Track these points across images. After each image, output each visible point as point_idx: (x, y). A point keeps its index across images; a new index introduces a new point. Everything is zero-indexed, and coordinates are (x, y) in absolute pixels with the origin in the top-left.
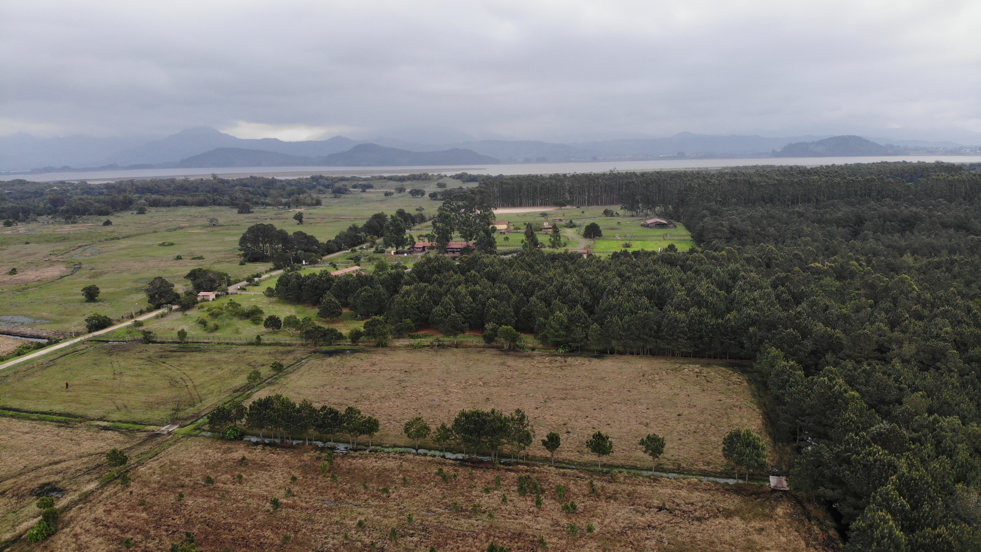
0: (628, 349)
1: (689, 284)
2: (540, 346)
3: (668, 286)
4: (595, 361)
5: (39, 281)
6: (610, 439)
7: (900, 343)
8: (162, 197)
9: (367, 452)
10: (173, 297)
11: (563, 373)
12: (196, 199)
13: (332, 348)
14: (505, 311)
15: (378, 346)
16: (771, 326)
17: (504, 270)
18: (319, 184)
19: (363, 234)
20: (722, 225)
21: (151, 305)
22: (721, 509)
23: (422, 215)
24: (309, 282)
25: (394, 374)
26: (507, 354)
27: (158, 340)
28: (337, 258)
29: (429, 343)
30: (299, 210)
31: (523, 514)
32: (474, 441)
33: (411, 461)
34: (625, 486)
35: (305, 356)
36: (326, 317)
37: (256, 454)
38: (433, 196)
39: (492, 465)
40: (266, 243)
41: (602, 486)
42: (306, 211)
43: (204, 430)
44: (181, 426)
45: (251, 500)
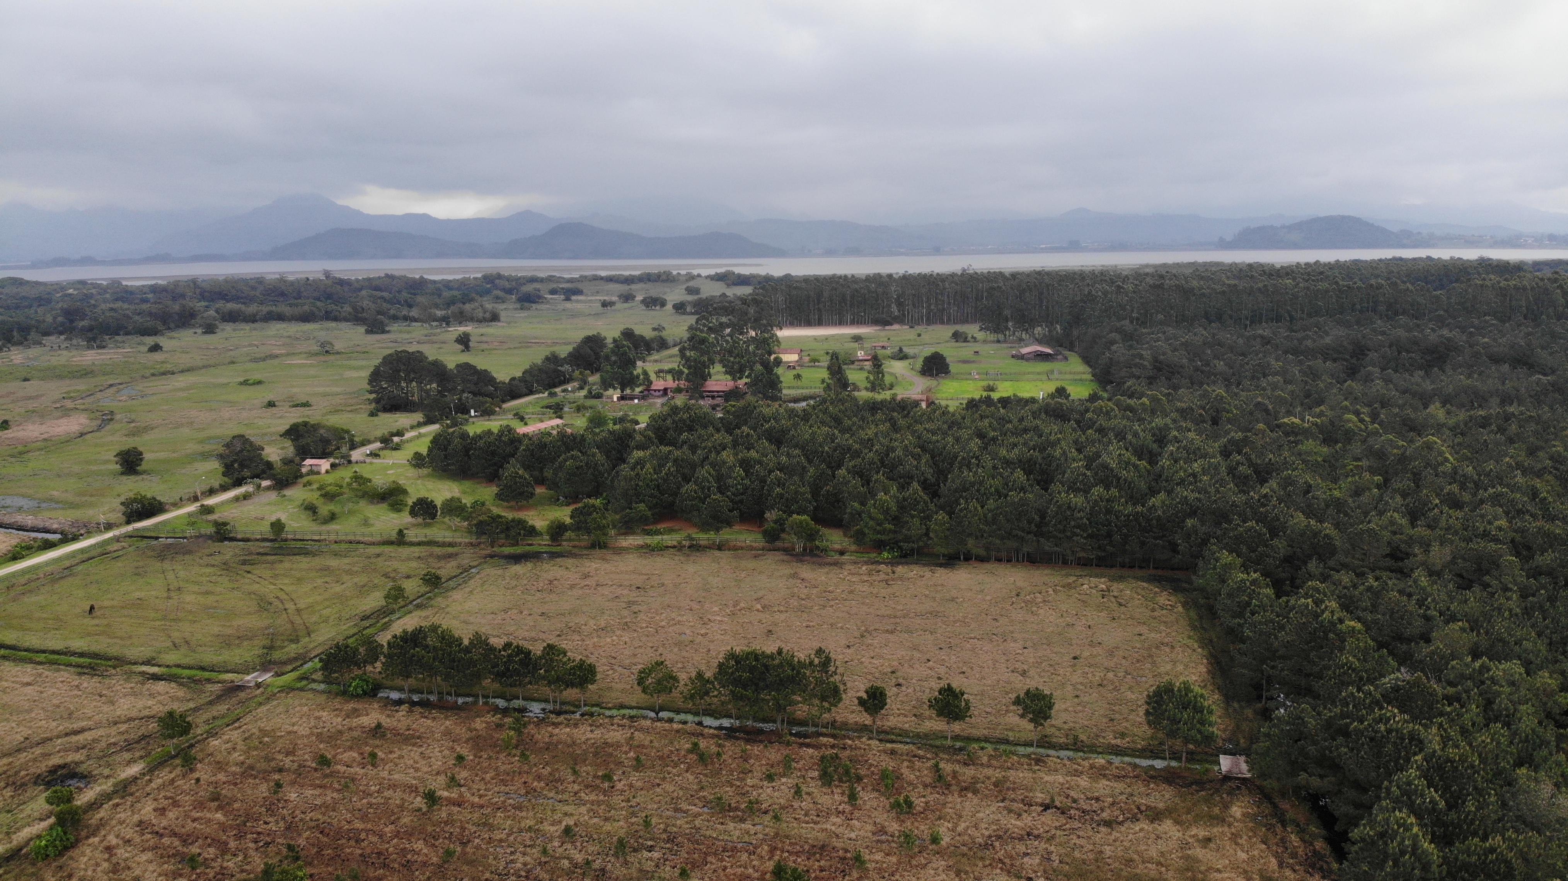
0: (993, 553)
1: (1090, 450)
2: (853, 547)
3: (1057, 452)
4: (941, 572)
5: (46, 439)
6: (965, 696)
7: (1426, 546)
8: (243, 307)
9: (578, 716)
10: (261, 467)
11: (890, 590)
12: (297, 311)
13: (518, 550)
14: (796, 492)
15: (593, 546)
16: (1221, 517)
17: (795, 425)
18: (496, 287)
19: (567, 368)
20: (1141, 357)
21: (226, 479)
22: (1143, 808)
23: (661, 337)
24: (481, 443)
25: (619, 591)
26: (801, 561)
27: (239, 536)
28: (526, 405)
29: (675, 543)
30: (462, 329)
31: (828, 815)
32: (748, 699)
33: (648, 731)
34: (990, 772)
35: (476, 563)
36: (508, 501)
37: (399, 718)
38: (679, 308)
39: (778, 737)
40: (412, 380)
41: (954, 771)
42: (474, 331)
43: (314, 680)
44: (277, 674)
45: (390, 793)
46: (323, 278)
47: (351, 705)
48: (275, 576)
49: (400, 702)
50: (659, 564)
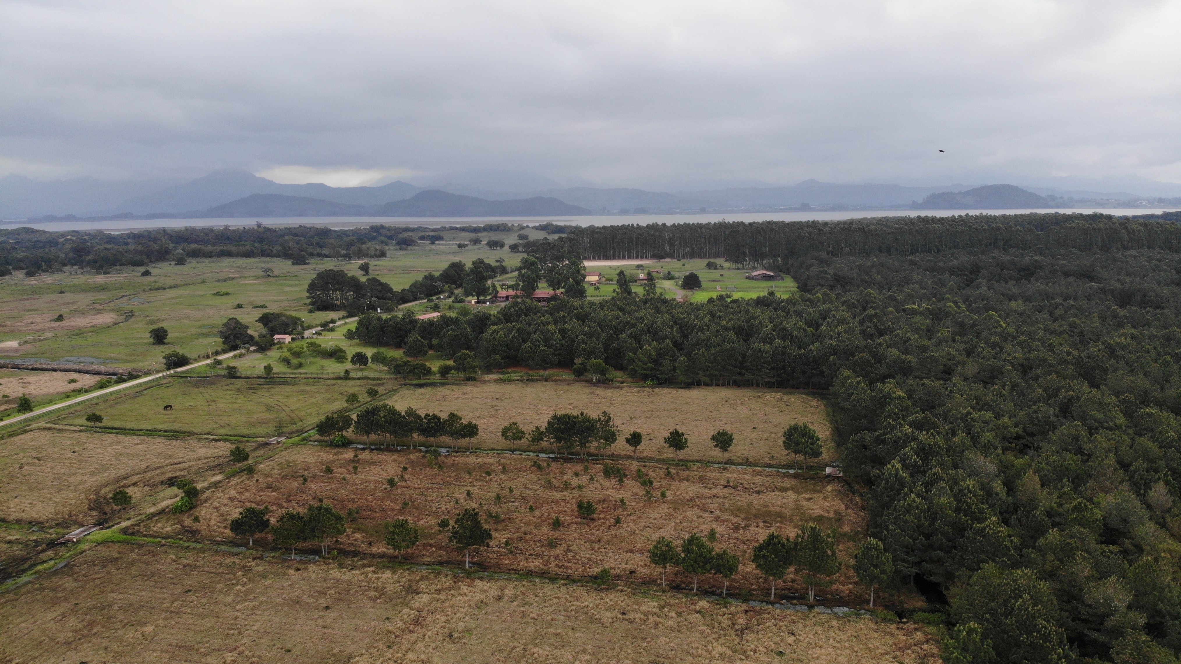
0: (714, 381)
1: (777, 321)
2: (629, 379)
3: (757, 322)
4: (682, 392)
5: (92, 326)
6: (685, 436)
8: (203, 247)
9: (468, 453)
10: (246, 339)
11: (650, 399)
12: (241, 249)
13: (422, 381)
14: (594, 348)
15: (468, 379)
16: (850, 353)
17: (594, 311)
18: (380, 234)
19: (439, 283)
20: (826, 272)
21: (226, 346)
23: (503, 266)
24: (391, 323)
25: (485, 401)
26: (596, 386)
27: (243, 376)
28: (414, 306)
29: (519, 378)
30: (361, 262)
31: (607, 489)
32: (565, 439)
33: (507, 458)
34: (697, 473)
35: (396, 388)
36: (412, 356)
37: (366, 455)
38: (514, 248)
39: (581, 460)
40: (336, 290)
41: (677, 473)
42: (370, 263)
43: (311, 441)
44: (288, 438)
45: (367, 484)
46: (256, 227)
47: (336, 450)
48: (272, 395)
49: (364, 449)
50: (508, 388)
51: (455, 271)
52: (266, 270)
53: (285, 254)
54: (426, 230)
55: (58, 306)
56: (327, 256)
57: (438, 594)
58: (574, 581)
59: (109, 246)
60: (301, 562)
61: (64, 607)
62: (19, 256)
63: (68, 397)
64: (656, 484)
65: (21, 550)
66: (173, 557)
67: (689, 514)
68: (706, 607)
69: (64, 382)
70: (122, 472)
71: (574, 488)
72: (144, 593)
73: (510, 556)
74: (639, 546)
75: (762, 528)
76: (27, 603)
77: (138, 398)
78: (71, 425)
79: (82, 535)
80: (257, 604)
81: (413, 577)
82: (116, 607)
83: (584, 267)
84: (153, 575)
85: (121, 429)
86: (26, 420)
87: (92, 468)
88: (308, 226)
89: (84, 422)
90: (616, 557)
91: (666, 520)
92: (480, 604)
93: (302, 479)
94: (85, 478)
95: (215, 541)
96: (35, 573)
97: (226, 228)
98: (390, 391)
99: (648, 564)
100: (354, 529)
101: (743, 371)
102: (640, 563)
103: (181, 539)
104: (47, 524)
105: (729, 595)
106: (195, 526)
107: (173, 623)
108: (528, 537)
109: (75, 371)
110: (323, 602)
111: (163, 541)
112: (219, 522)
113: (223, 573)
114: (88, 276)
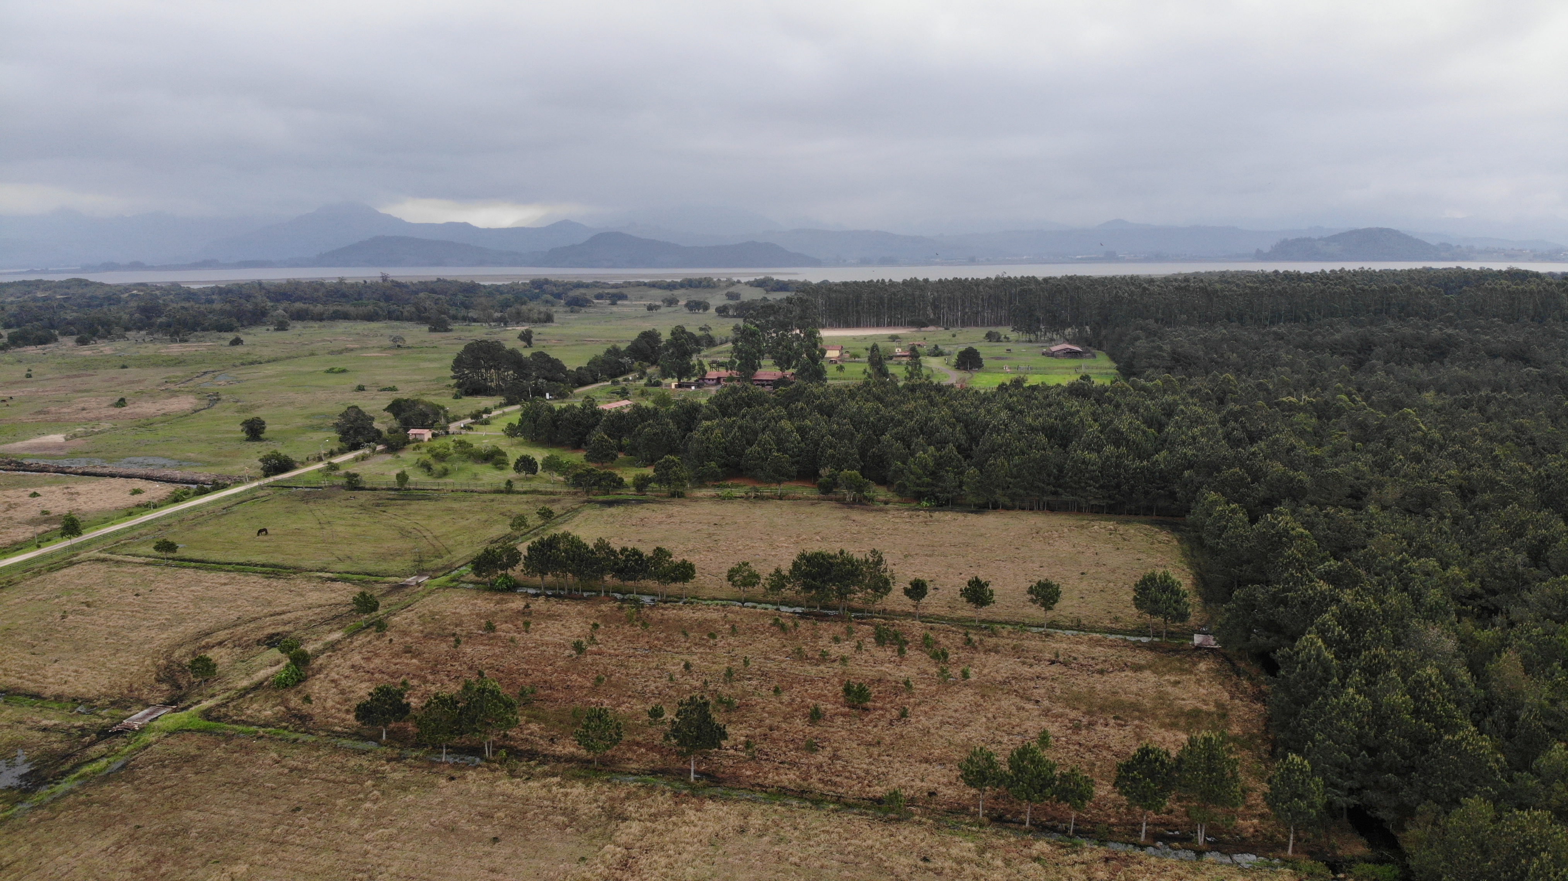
0: (1017, 503)
1: (1105, 419)
2: (896, 499)
3: (1076, 421)
4: (972, 518)
5: (164, 414)
6: (990, 587)
7: (1380, 486)
8: (309, 307)
9: (681, 603)
10: (372, 434)
11: (928, 528)
12: (362, 310)
13: (611, 497)
14: (846, 453)
15: (673, 496)
16: (1212, 468)
17: (843, 401)
18: (544, 292)
19: (626, 360)
20: (1160, 349)
21: (343, 444)
22: (1129, 664)
23: (709, 336)
24: (567, 415)
25: (700, 527)
26: (851, 508)
27: (367, 486)
28: (594, 391)
29: (743, 494)
30: (521, 329)
31: (882, 663)
32: (817, 588)
33: (738, 613)
34: (1009, 641)
35: (576, 506)
36: (596, 462)
37: (539, 605)
38: (722, 311)
39: (841, 618)
40: (491, 367)
41: (981, 640)
42: (534, 330)
43: (463, 582)
44: (431, 578)
45: (544, 648)
46: (380, 281)
47: (498, 597)
48: (408, 514)
49: (537, 595)
50: (730, 510)
51: (647, 342)
52: (395, 340)
53: (420, 317)
54: (605, 285)
55: (119, 385)
56: (475, 321)
57: (653, 822)
58: (849, 806)
59: (187, 305)
60: (455, 766)
61: (121, 831)
62: (68, 317)
63: (130, 514)
64: (952, 657)
65: (61, 742)
66: (275, 755)
67: (1005, 703)
68: (1046, 851)
69: (125, 493)
70: (204, 626)
71: (834, 661)
72: (233, 812)
73: (753, 764)
74: (937, 752)
75: (1113, 727)
76: (68, 824)
77: (226, 517)
78: (134, 555)
79: (146, 720)
80: (395, 831)
81: (616, 793)
82: (194, 833)
83: (821, 338)
84: (246, 782)
85: (202, 561)
86: (72, 547)
87: (162, 619)
88: (449, 279)
89: (150, 550)
90: (906, 770)
91: (971, 712)
92: (714, 838)
93: (452, 639)
94: (153, 634)
95: (333, 732)
96: (80, 777)
97: (341, 281)
98: (568, 511)
99: (954, 781)
100: (528, 716)
101: (1060, 490)
102: (942, 780)
103: (286, 728)
104: (98, 703)
105: (1077, 832)
106: (306, 708)
107: (275, 859)
108: (776, 734)
109: (141, 477)
110: (489, 830)
111: (261, 731)
112: (338, 703)
113: (345, 781)
114: (159, 345)
